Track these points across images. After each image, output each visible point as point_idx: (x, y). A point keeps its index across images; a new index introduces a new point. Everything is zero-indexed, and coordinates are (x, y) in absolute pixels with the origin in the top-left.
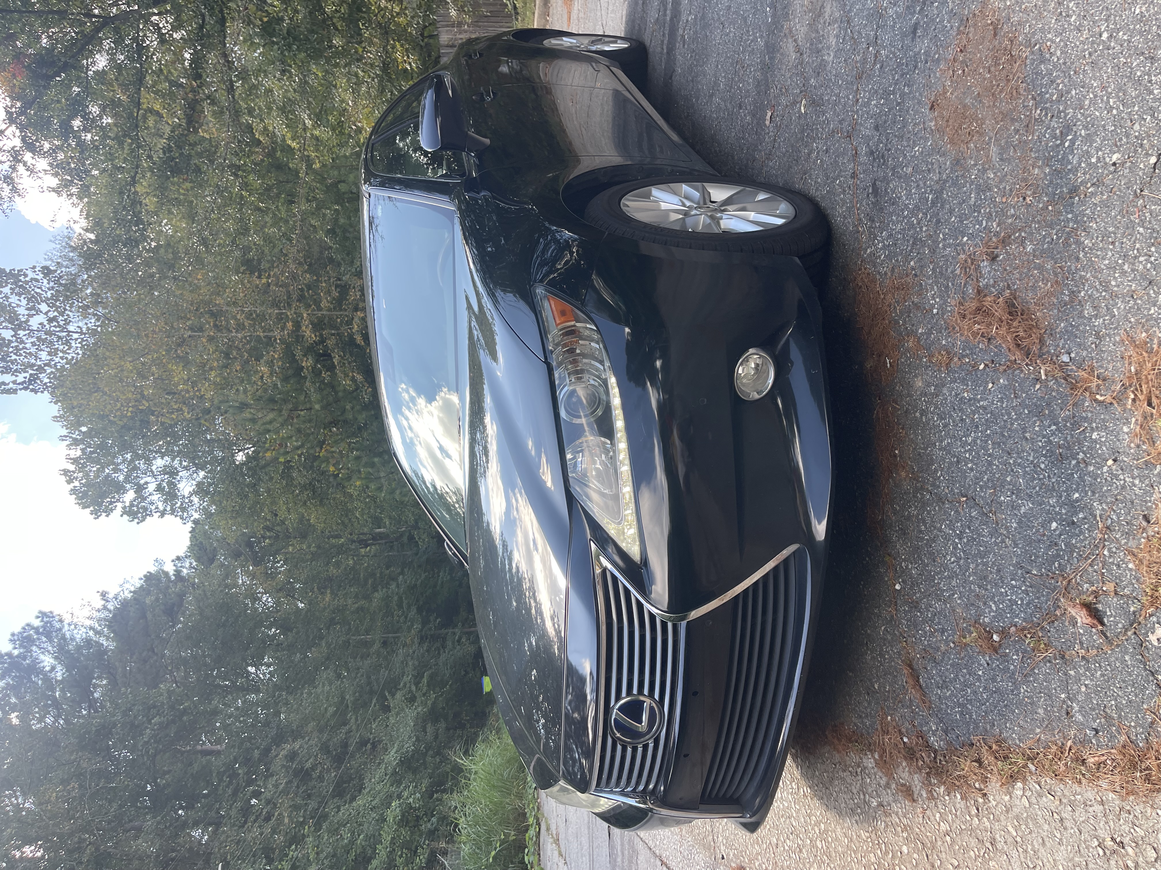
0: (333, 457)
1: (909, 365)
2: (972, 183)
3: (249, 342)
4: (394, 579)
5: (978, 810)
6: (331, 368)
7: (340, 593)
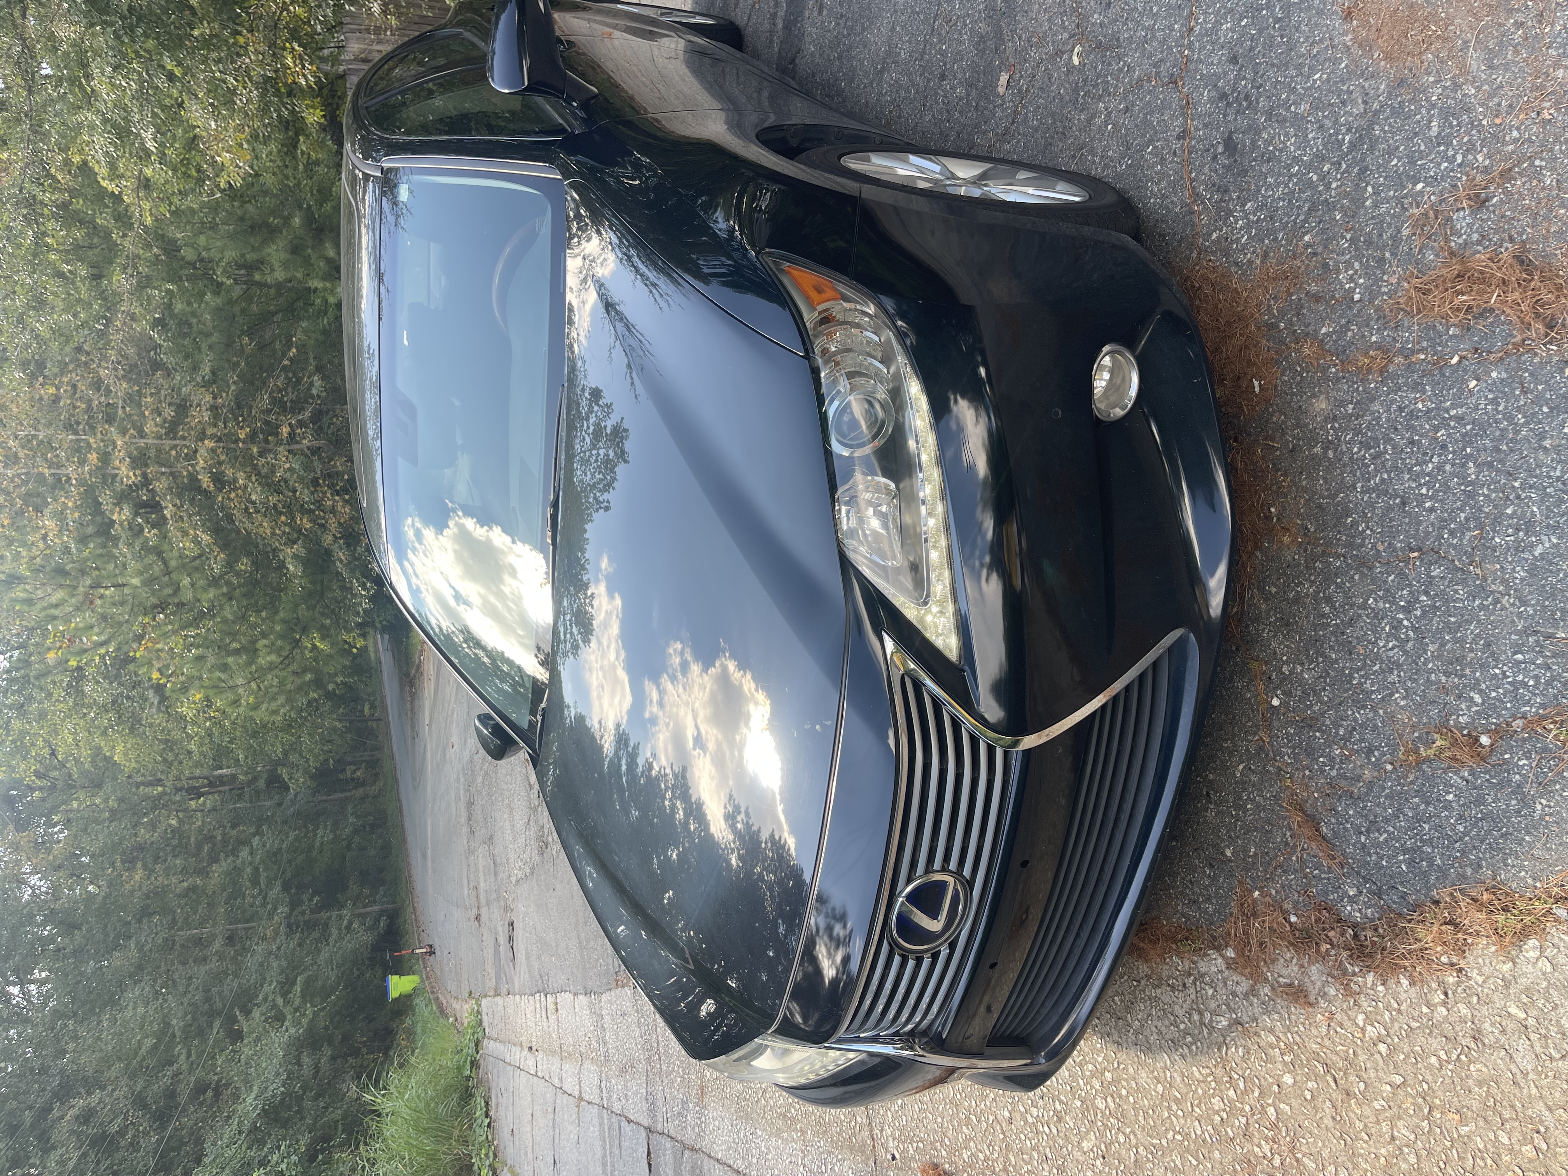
0: (158, 658)
1: (1299, 383)
2: (1433, 106)
3: (25, 483)
4: (247, 842)
5: (1446, 994)
6: (160, 523)
7: (158, 866)
